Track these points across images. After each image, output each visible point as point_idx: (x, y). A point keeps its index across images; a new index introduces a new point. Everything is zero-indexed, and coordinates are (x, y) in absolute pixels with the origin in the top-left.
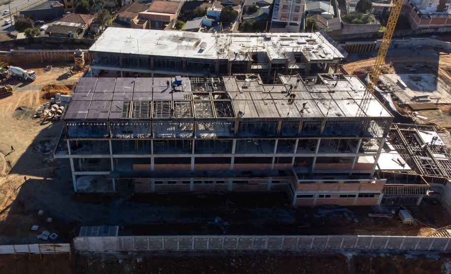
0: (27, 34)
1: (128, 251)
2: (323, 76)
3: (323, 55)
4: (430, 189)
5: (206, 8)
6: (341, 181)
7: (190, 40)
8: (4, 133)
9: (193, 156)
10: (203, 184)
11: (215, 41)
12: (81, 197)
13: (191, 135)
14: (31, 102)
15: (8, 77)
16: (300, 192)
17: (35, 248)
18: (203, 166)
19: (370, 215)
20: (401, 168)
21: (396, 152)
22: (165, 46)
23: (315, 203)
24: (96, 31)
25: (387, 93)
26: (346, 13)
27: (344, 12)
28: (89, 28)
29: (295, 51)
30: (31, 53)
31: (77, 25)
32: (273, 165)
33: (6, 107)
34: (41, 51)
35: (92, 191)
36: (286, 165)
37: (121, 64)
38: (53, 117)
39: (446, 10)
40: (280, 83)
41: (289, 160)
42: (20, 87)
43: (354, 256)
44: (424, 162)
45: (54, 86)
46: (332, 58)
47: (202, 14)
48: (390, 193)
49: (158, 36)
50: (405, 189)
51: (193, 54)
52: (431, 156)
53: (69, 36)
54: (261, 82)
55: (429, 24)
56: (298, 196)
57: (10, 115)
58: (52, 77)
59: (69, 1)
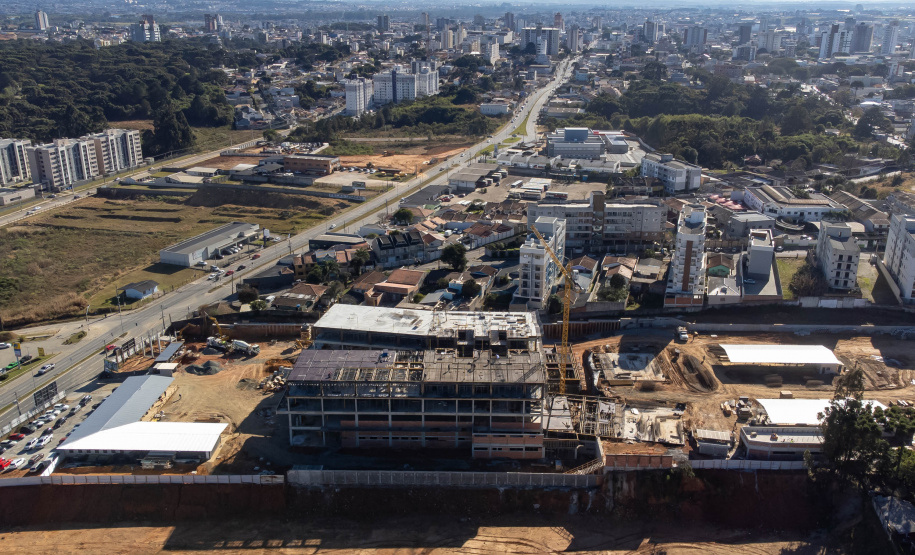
0: (253, 307)
1: (329, 484)
2: (511, 352)
3: (523, 334)
4: (581, 444)
5: (450, 280)
7: (409, 317)
8: (229, 401)
9: (390, 414)
10: (400, 440)
11: (432, 319)
12: (296, 449)
13: (389, 395)
14: (254, 374)
15: (231, 351)
16: (476, 445)
17: (256, 479)
18: (399, 423)
20: (565, 428)
21: (570, 417)
22: (384, 323)
23: (490, 456)
25: (598, 370)
28: (320, 300)
29: (501, 329)
30: (255, 326)
31: (307, 297)
32: (457, 423)
33: (230, 379)
34: (266, 324)
35: (306, 446)
36: (467, 423)
38: (275, 388)
39: (691, 290)
40: (471, 356)
41: (468, 419)
42: (243, 360)
43: (505, 489)
44: (588, 425)
45: (277, 360)
46: (530, 336)
47: (445, 286)
48: (549, 447)
49: (381, 313)
50: (561, 443)
51: (407, 330)
52: (596, 421)
53: (297, 309)
54: (455, 355)
55: (674, 303)
56: (475, 449)
57: (233, 386)
58: (276, 351)
59: (300, 267)
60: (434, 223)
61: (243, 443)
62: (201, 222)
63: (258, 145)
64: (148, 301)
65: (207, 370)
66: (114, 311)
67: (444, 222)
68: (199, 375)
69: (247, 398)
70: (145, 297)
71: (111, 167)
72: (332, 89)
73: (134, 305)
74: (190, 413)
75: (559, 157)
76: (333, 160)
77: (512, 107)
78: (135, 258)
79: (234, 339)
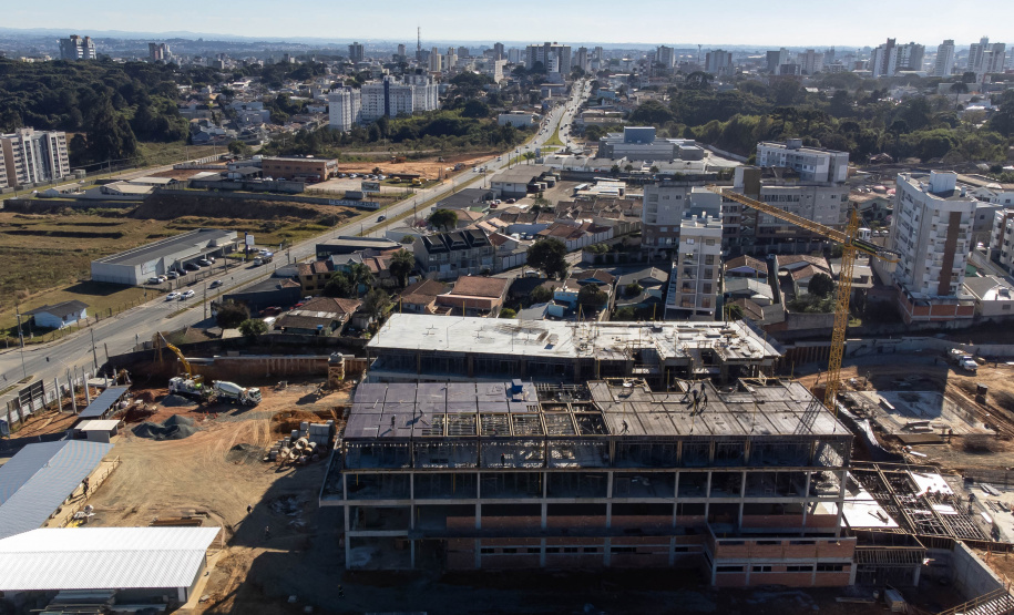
0: (245, 330)
2: (746, 382)
3: (748, 353)
4: (928, 555)
5: (553, 289)
6: (785, 540)
7: (530, 331)
8: (214, 485)
9: (545, 501)
10: (561, 553)
11: (571, 333)
12: (357, 575)
13: (541, 464)
14: (256, 437)
15: (210, 399)
16: (721, 561)
18: (562, 520)
19: (839, 599)
20: (883, 524)
21: (875, 503)
22: (491, 340)
23: (747, 582)
24: (362, 325)
25: (863, 420)
26: (794, 297)
27: (791, 295)
28: (351, 320)
29: (702, 346)
30: (249, 361)
31: (330, 316)
32: (674, 518)
33: (213, 446)
34: (267, 358)
35: (375, 568)
37: (419, 368)
38: (298, 460)
39: (954, 293)
40: (677, 390)
42: (233, 414)
44: (921, 516)
45: (293, 413)
46: (761, 357)
47: (546, 297)
48: (865, 561)
49: (478, 326)
50: (890, 555)
51: (537, 351)
52: (930, 508)
53: (317, 332)
54: (647, 389)
55: (928, 314)
56: (719, 569)
57: (221, 458)
58: (288, 400)
59: (309, 278)
60: (493, 225)
61: (249, 565)
62: (151, 237)
63: (222, 159)
64: (71, 330)
65: (171, 430)
66: (11, 345)
67: (505, 225)
68: (158, 439)
69: (249, 479)
70: (66, 325)
71: (25, 178)
72: (309, 103)
73: (47, 337)
74: (143, 508)
75: (625, 159)
76: (329, 163)
77: (535, 118)
78: (54, 279)
79: (216, 379)
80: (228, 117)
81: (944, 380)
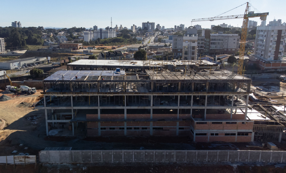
1: (77, 164)
2: (206, 70)
6: (224, 122)
8: (8, 113)
9: (126, 108)
10: (133, 130)
14: (30, 101)
16: (197, 131)
17: (10, 159)
18: (133, 116)
19: (247, 146)
20: (264, 119)
21: (260, 113)
23: (208, 140)
25: (250, 93)
29: (190, 64)
30: (36, 82)
32: (178, 115)
33: (14, 103)
35: (58, 136)
36: (187, 115)
39: (280, 59)
40: (180, 71)
42: (25, 96)
43: (238, 166)
44: (279, 117)
48: (258, 131)
50: (268, 127)
52: (283, 115)
54: (168, 71)
55: (270, 66)
56: (197, 134)
57: (15, 106)
59: (63, 64)
61: (8, 135)
69: (22, 111)
72: (79, 36)
75: (169, 43)
76: (80, 44)
77: (143, 38)
79: (21, 85)
80: (55, 40)
81: (279, 84)
